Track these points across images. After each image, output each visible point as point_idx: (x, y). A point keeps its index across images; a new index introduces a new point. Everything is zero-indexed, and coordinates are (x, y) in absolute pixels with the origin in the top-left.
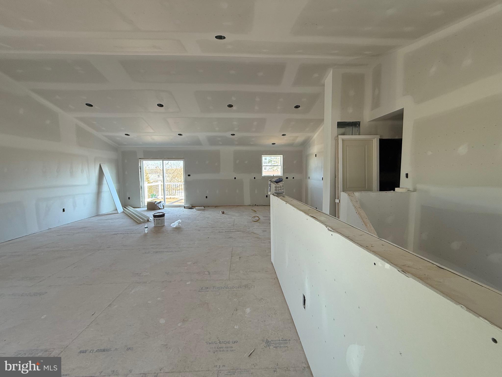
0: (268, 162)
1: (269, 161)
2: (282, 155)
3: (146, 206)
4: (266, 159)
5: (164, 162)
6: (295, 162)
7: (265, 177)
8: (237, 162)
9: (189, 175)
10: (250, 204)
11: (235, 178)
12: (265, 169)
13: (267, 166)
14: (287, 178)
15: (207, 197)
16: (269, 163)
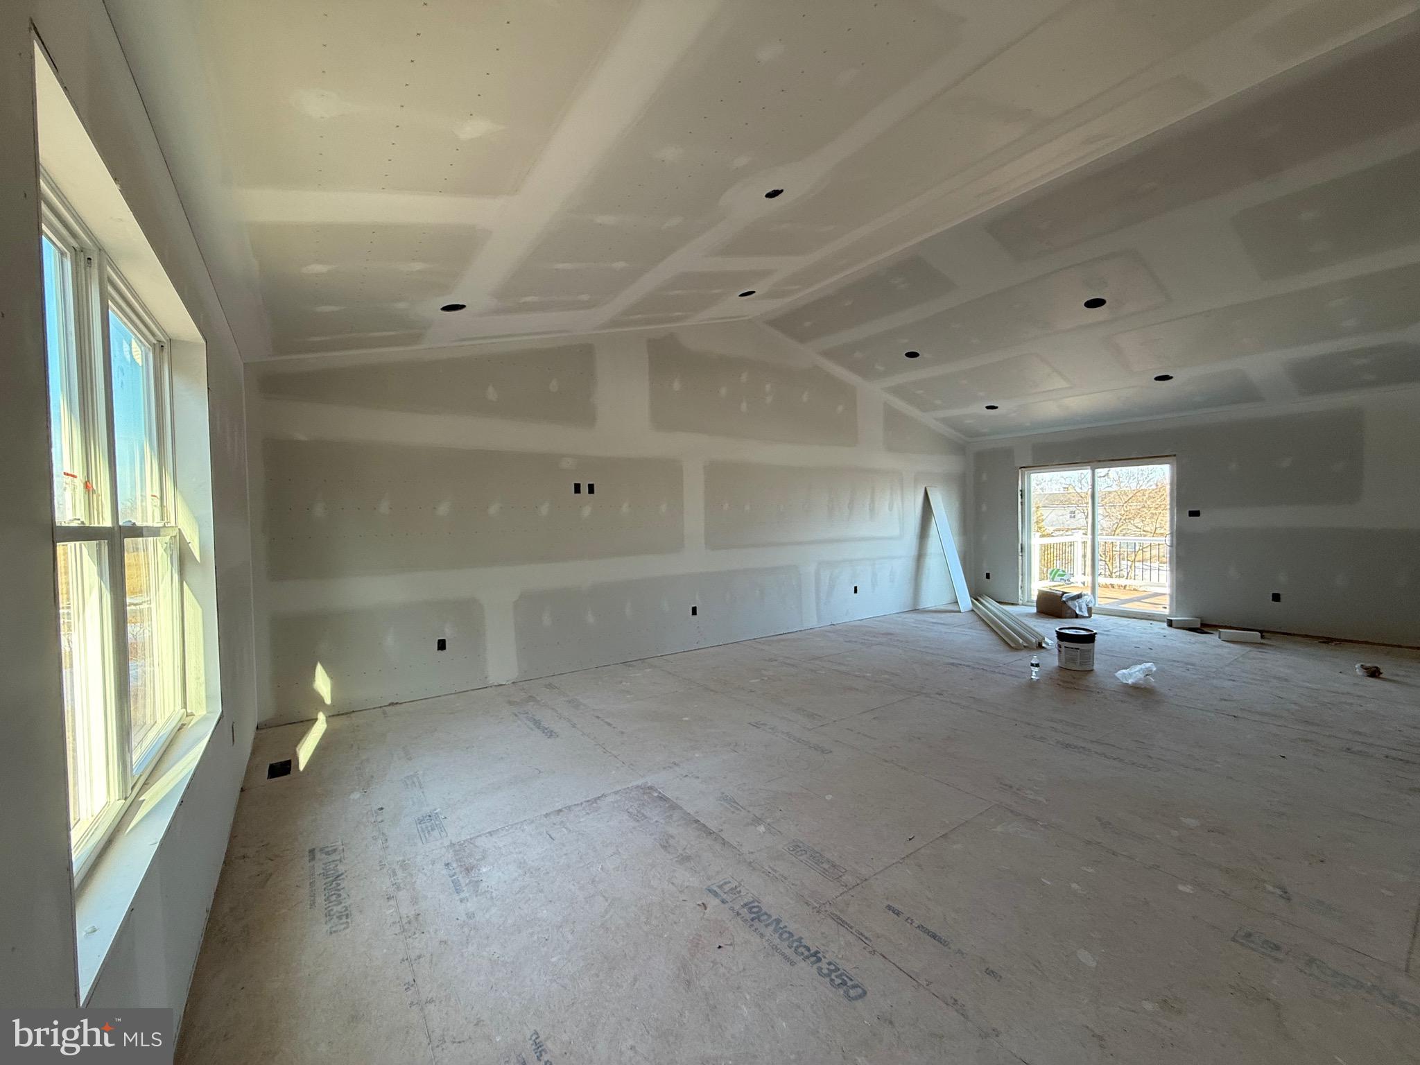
3: (1036, 604)
9: (1195, 514)
15: (1276, 597)
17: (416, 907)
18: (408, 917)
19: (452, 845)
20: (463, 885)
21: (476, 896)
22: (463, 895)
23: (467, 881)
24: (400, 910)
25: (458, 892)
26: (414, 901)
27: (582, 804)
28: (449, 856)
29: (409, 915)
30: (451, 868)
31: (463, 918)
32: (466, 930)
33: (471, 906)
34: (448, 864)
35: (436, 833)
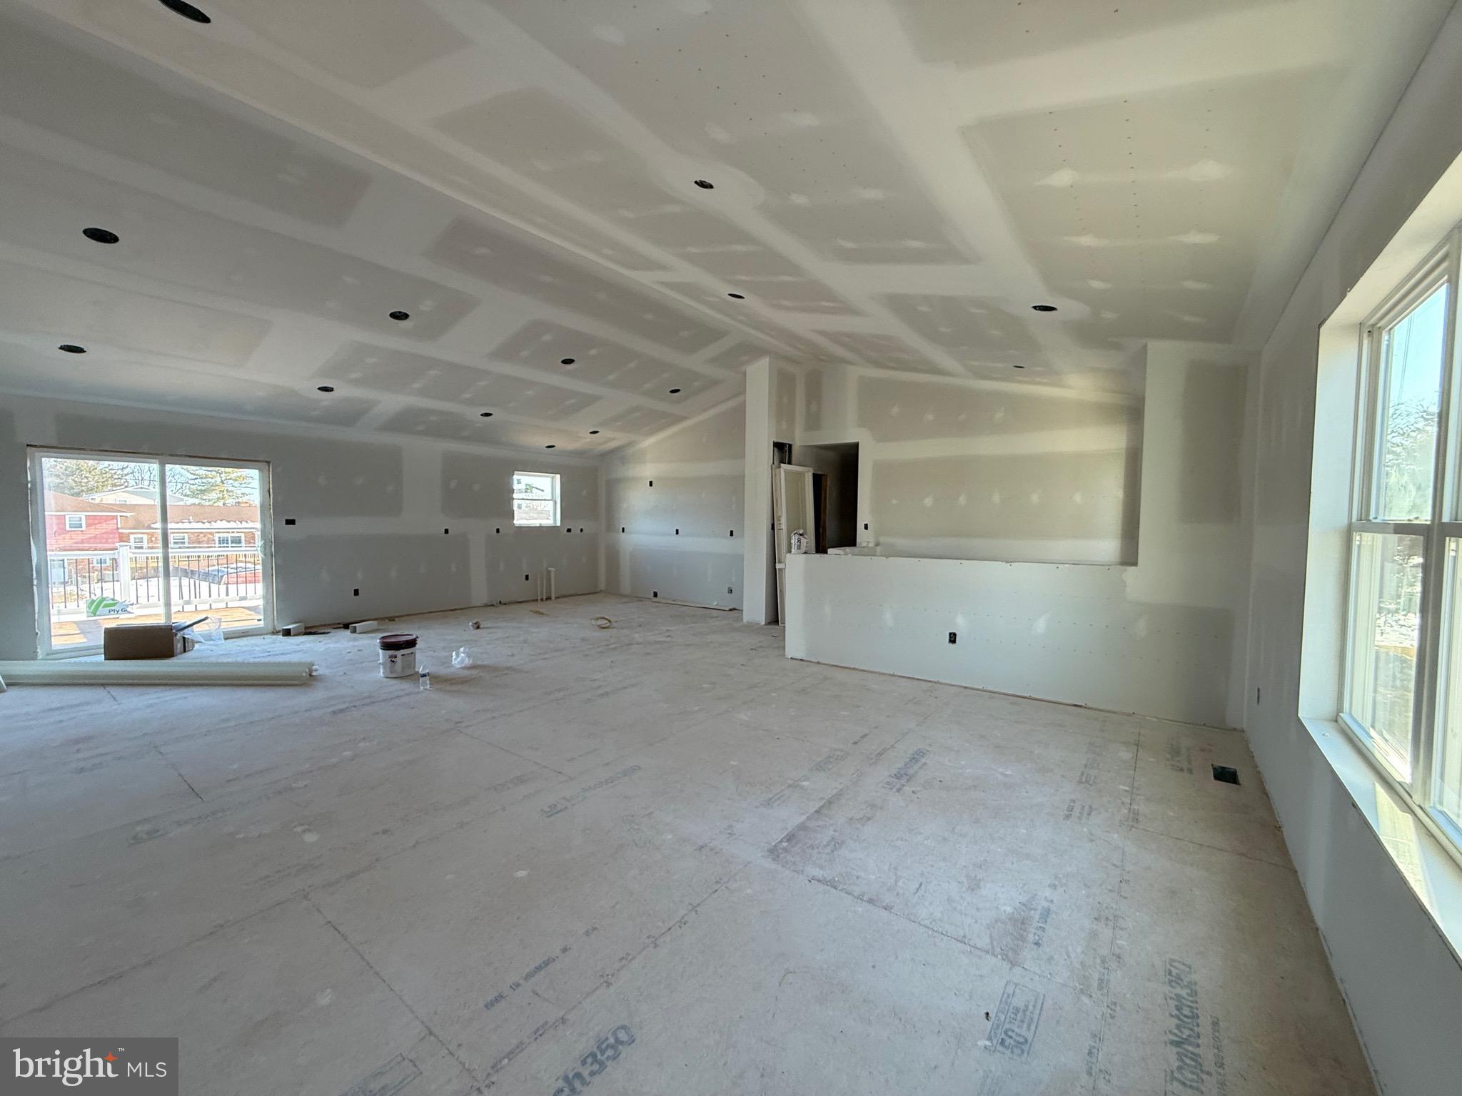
0: (524, 490)
1: (528, 487)
2: (558, 476)
3: (103, 650)
4: (521, 481)
5: (168, 467)
6: (584, 493)
7: (520, 528)
8: (453, 484)
9: (290, 522)
10: (485, 602)
11: (447, 531)
12: (520, 507)
13: (523, 499)
14: (569, 530)
15: (356, 592)
16: (526, 492)
17: (1095, 927)
18: (1107, 925)
19: (1013, 964)
20: (1039, 912)
21: (1036, 895)
22: (1046, 904)
23: (1032, 912)
24: (1111, 935)
25: (1048, 911)
26: (1094, 935)
27: (841, 890)
28: (1028, 954)
29: (1104, 926)
30: (1037, 938)
31: (1060, 890)
32: (1064, 881)
33: (1048, 893)
34: (1036, 944)
35: (1018, 1002)
